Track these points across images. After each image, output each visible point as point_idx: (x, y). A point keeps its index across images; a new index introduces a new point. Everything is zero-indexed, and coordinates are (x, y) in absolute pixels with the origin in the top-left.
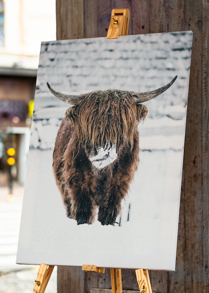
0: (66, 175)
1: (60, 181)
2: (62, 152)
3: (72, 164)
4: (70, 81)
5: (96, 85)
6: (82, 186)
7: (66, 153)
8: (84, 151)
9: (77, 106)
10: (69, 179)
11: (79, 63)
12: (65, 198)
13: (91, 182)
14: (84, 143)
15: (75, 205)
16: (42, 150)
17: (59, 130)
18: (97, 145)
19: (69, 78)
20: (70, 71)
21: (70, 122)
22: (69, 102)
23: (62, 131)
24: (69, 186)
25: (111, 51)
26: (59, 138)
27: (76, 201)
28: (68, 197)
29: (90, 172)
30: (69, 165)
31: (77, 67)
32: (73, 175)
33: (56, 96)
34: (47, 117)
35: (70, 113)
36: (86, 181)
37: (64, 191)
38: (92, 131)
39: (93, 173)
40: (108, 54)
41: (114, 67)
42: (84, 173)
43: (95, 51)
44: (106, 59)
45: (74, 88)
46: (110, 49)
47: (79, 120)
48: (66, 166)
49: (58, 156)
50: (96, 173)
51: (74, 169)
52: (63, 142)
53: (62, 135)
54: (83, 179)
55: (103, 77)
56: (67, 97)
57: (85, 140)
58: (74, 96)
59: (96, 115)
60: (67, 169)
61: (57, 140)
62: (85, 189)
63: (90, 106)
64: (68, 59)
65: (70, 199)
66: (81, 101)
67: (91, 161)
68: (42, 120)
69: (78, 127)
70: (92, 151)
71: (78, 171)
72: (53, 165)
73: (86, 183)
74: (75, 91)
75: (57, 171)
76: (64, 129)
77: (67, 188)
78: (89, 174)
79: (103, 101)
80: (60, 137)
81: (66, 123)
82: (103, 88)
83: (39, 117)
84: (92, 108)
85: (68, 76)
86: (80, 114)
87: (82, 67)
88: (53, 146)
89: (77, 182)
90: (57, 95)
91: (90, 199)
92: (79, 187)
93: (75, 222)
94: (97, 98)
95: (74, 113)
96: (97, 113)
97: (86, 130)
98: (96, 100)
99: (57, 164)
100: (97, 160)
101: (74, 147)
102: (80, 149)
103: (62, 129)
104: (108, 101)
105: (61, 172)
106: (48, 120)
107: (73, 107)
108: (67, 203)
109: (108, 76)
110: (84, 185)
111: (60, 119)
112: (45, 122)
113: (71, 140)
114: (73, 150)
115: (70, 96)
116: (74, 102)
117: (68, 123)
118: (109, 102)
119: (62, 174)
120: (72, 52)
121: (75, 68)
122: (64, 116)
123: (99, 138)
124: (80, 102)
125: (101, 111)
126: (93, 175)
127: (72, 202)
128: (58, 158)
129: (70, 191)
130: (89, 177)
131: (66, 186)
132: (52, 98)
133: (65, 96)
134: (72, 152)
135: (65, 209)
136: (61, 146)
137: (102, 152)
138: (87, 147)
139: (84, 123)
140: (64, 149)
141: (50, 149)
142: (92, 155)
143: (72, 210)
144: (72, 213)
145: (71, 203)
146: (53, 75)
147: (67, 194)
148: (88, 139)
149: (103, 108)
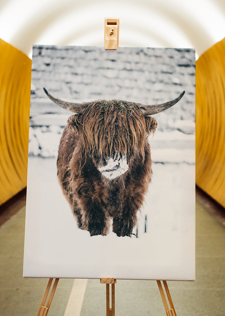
0: (73, 184)
1: (68, 191)
2: (67, 160)
3: (79, 174)
4: (70, 88)
5: (99, 94)
6: (92, 196)
7: (72, 162)
8: (92, 161)
9: (80, 114)
10: (77, 189)
11: (79, 70)
12: (75, 208)
13: (102, 192)
14: (91, 152)
15: (86, 216)
16: (44, 158)
17: (62, 138)
18: (106, 155)
19: (69, 85)
20: (69, 78)
21: (73, 130)
22: (70, 109)
23: (65, 139)
24: (77, 196)
25: (113, 61)
26: (62, 146)
27: (87, 212)
28: (77, 207)
29: (100, 182)
30: (76, 174)
31: (76, 74)
32: (82, 185)
33: (55, 102)
34: (47, 124)
35: (73, 121)
36: (96, 192)
37: (72, 202)
38: (99, 140)
39: (103, 184)
40: (110, 64)
41: (117, 78)
42: (93, 184)
43: (95, 60)
44: (108, 69)
45: (75, 95)
46: (112, 59)
47: (84, 129)
48: (72, 176)
49: (63, 164)
50: (106, 184)
51: (82, 179)
52: (67, 151)
53: (65, 143)
54: (93, 190)
55: (107, 86)
56: (68, 105)
57: (92, 150)
58: (76, 104)
59: (102, 125)
60: (74, 179)
61: (60, 148)
62: (95, 199)
63: (94, 115)
64: (65, 66)
65: (80, 209)
66: (84, 109)
67: (101, 172)
68: (41, 126)
69: (82, 135)
70: (101, 161)
71: (86, 181)
72: (58, 174)
73: (97, 194)
74: (76, 99)
75: (63, 181)
76: (67, 137)
77: (76, 198)
78: (99, 185)
79: (108, 111)
80: (64, 146)
81: (69, 131)
82: (108, 98)
83: (37, 123)
84: (97, 117)
85: (67, 83)
86: (84, 123)
87: (82, 75)
88: (56, 154)
89: (86, 193)
90: (57, 102)
91: (102, 209)
92: (89, 197)
93: (88, 233)
94: (101, 107)
95: (77, 121)
96: (103, 123)
97: (92, 139)
98: (100, 110)
99: (62, 173)
100: (107, 171)
101: (80, 157)
102: (87, 159)
103: (65, 137)
104: (114, 112)
105: (67, 182)
106: (48, 127)
107: (75, 115)
108: (77, 214)
109: (111, 86)
110: (94, 196)
111: (62, 127)
112: (44, 129)
113: (77, 150)
114: (79, 159)
115: (71, 104)
116: (76, 110)
117: (71, 131)
118: (116, 113)
119: (69, 183)
120: (70, 59)
121: (75, 76)
122: (66, 124)
123: (107, 148)
124: (83, 111)
125: (108, 121)
126: (104, 186)
127: (83, 213)
128: (62, 167)
129: (79, 201)
130: (99, 187)
131: (74, 196)
132: (51, 105)
133: (66, 104)
134: (78, 162)
135: (76, 219)
136: (65, 154)
137: (111, 163)
138: (95, 157)
139: (89, 133)
140: (69, 158)
141: (53, 157)
142: (101, 165)
143: (84, 220)
144: (83, 224)
145: (81, 214)
146: (50, 81)
147: (76, 204)
148: (95, 149)
149: (109, 118)
